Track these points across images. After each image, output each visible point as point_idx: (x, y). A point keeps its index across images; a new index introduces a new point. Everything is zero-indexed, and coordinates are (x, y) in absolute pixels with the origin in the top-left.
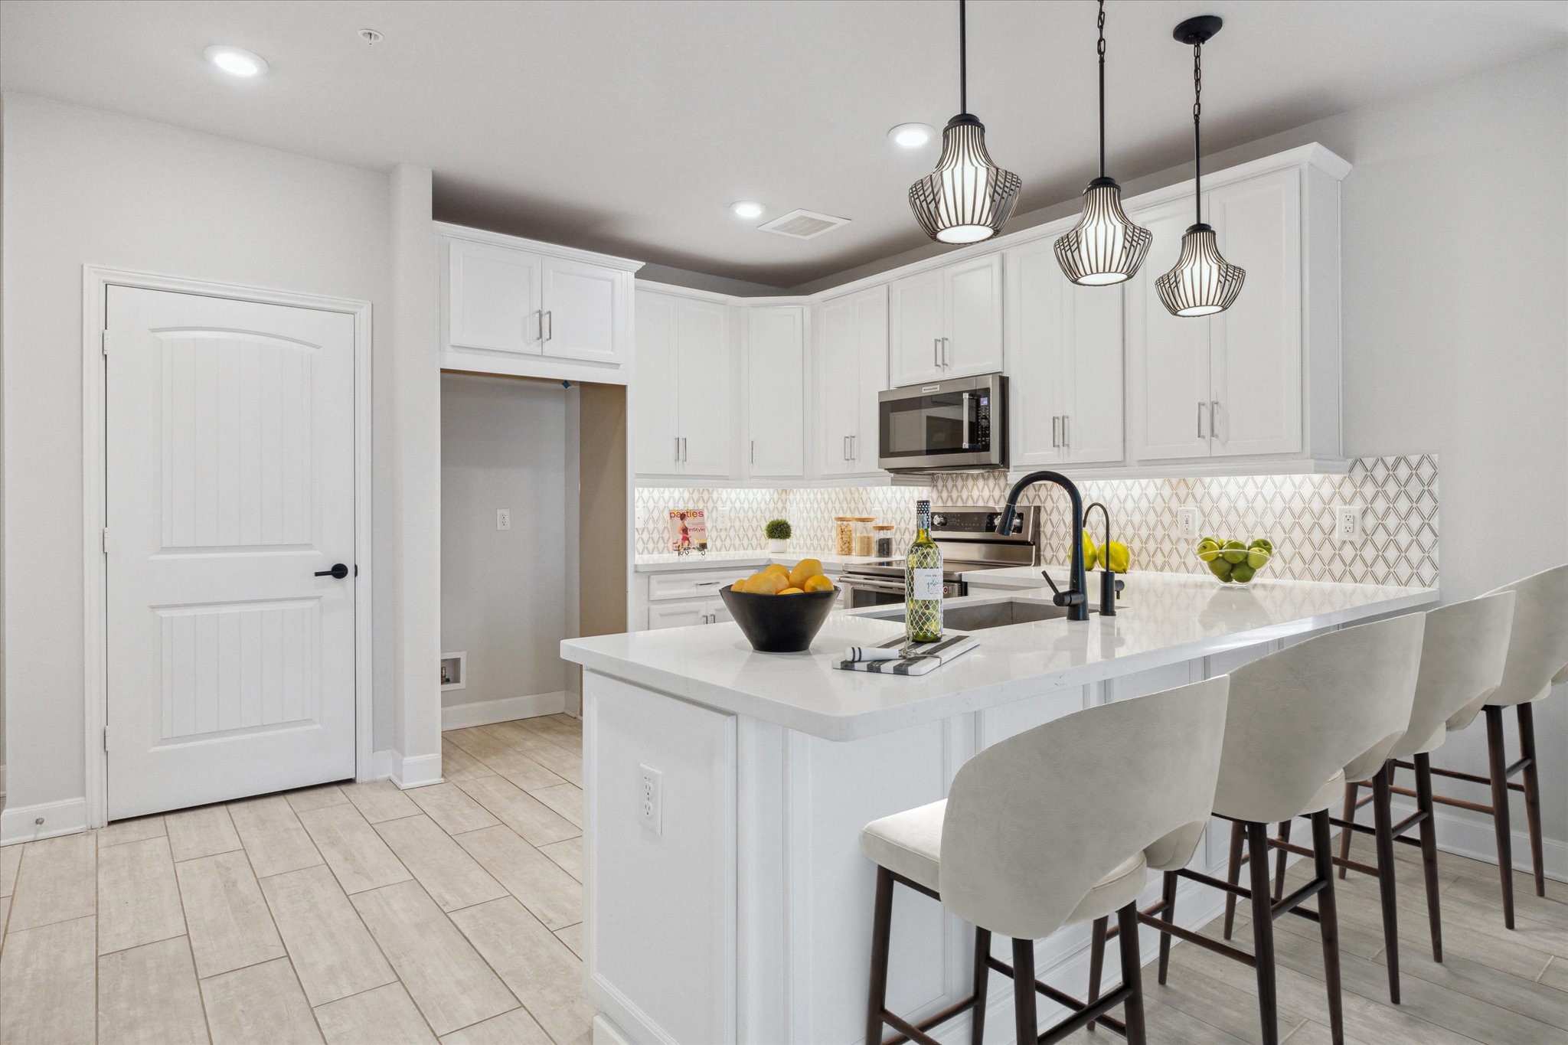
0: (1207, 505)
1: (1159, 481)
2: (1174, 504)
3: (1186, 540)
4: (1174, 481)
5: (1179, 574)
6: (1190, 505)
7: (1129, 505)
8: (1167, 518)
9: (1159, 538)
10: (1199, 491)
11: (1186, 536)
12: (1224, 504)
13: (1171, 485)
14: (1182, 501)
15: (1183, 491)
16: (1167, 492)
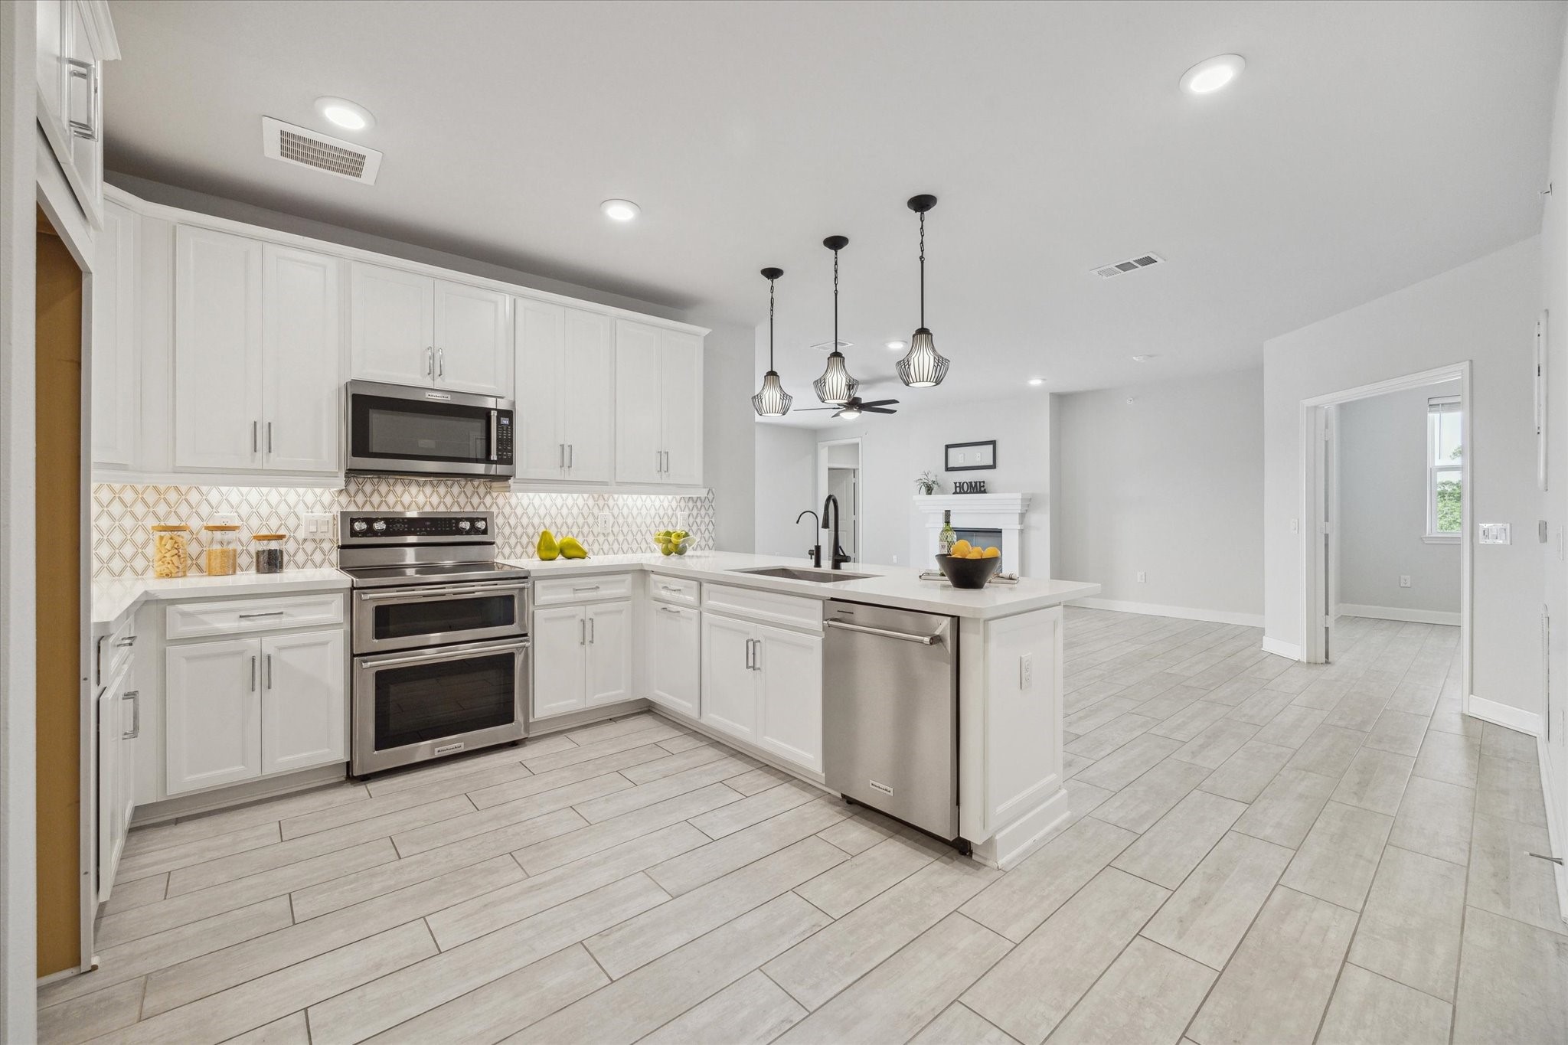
0: (616, 511)
1: (586, 496)
2: (596, 511)
3: (604, 534)
4: (596, 496)
5: (599, 556)
6: (606, 512)
7: (565, 511)
8: (591, 520)
9: (586, 533)
10: (611, 503)
11: (604, 532)
12: (625, 511)
13: (593, 498)
14: (601, 509)
15: (601, 503)
16: (591, 502)
